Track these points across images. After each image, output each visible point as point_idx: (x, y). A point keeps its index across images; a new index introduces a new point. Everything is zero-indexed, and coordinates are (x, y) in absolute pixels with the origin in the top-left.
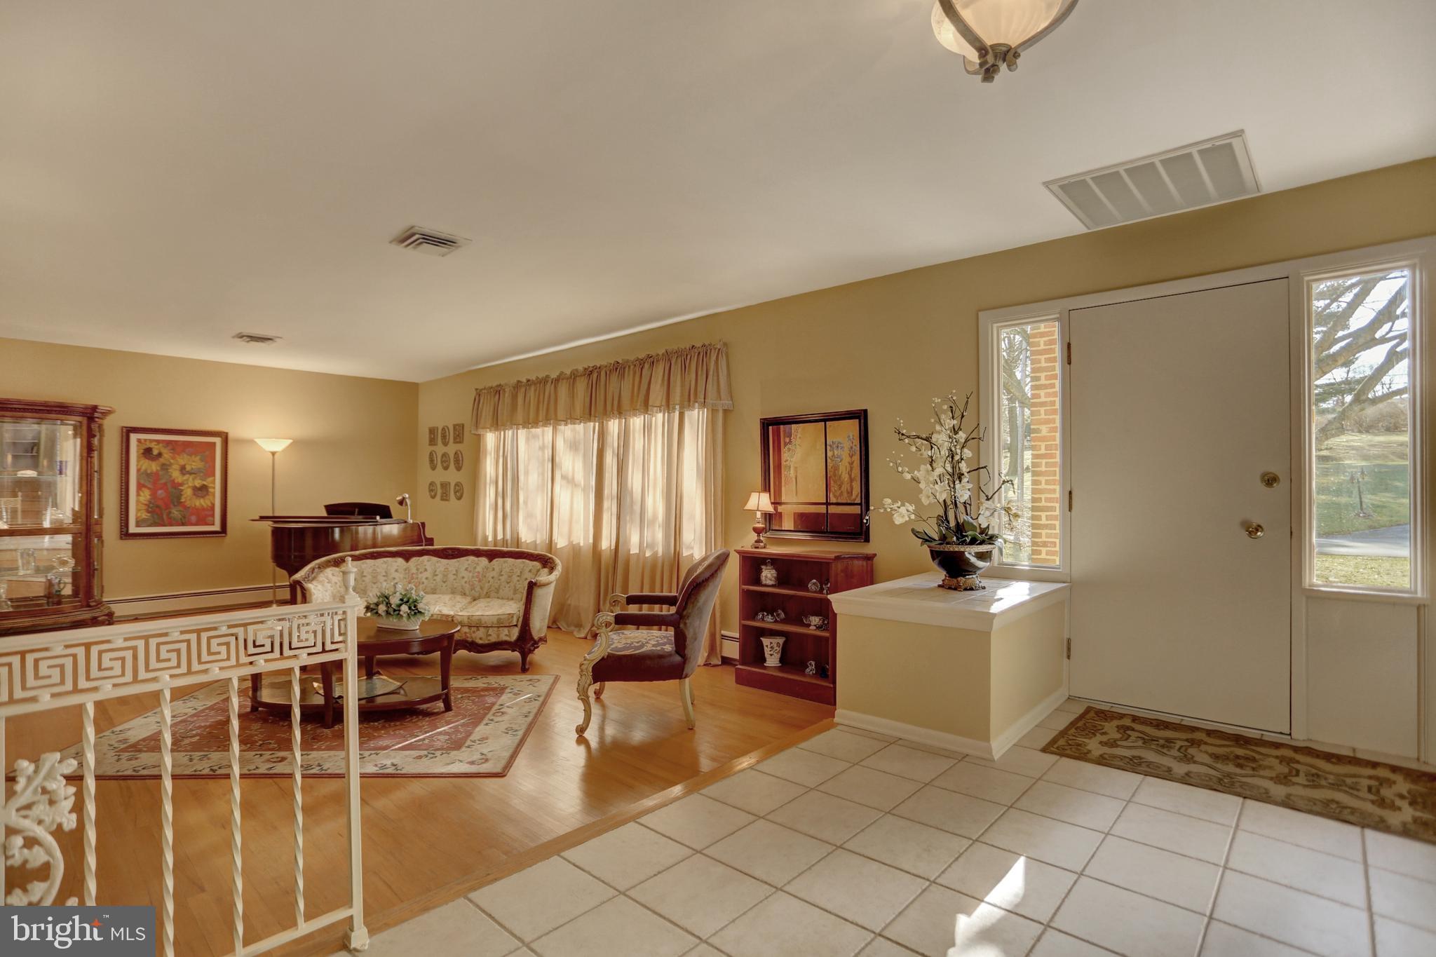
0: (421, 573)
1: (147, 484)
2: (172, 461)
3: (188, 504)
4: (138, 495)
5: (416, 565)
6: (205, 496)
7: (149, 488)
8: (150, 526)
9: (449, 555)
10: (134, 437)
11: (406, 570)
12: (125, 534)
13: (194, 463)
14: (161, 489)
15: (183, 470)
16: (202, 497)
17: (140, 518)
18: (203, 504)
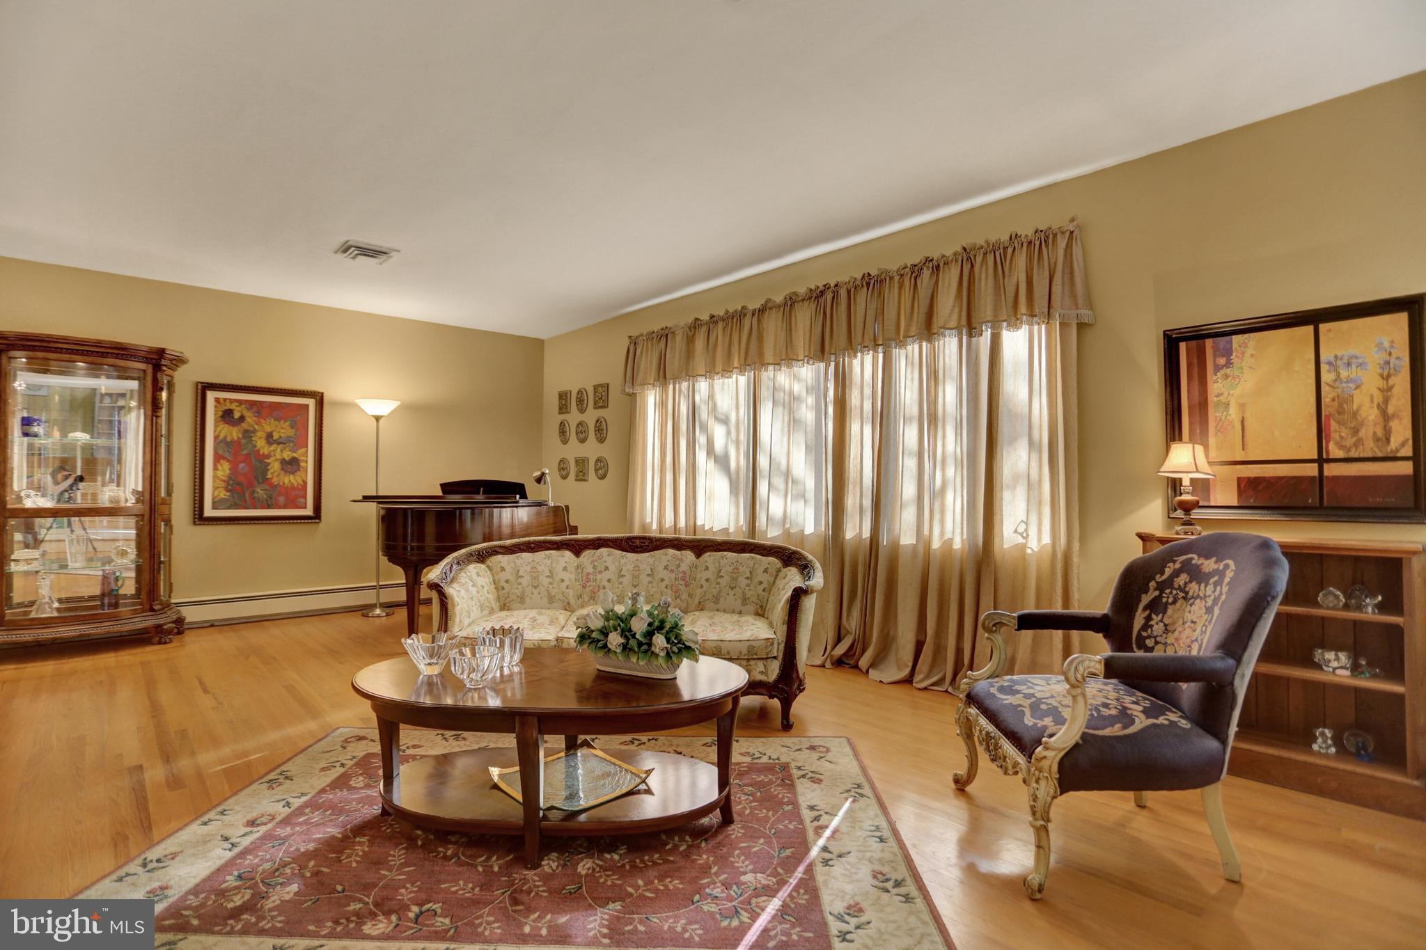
0: (600, 572)
1: (226, 455)
2: (256, 427)
3: (275, 481)
4: (215, 469)
5: (592, 562)
6: (296, 472)
7: (228, 461)
8: (229, 508)
9: (637, 547)
10: (211, 396)
11: (578, 567)
12: (199, 517)
13: (283, 430)
14: (243, 462)
15: (269, 437)
16: (293, 473)
17: (219, 498)
18: (293, 481)
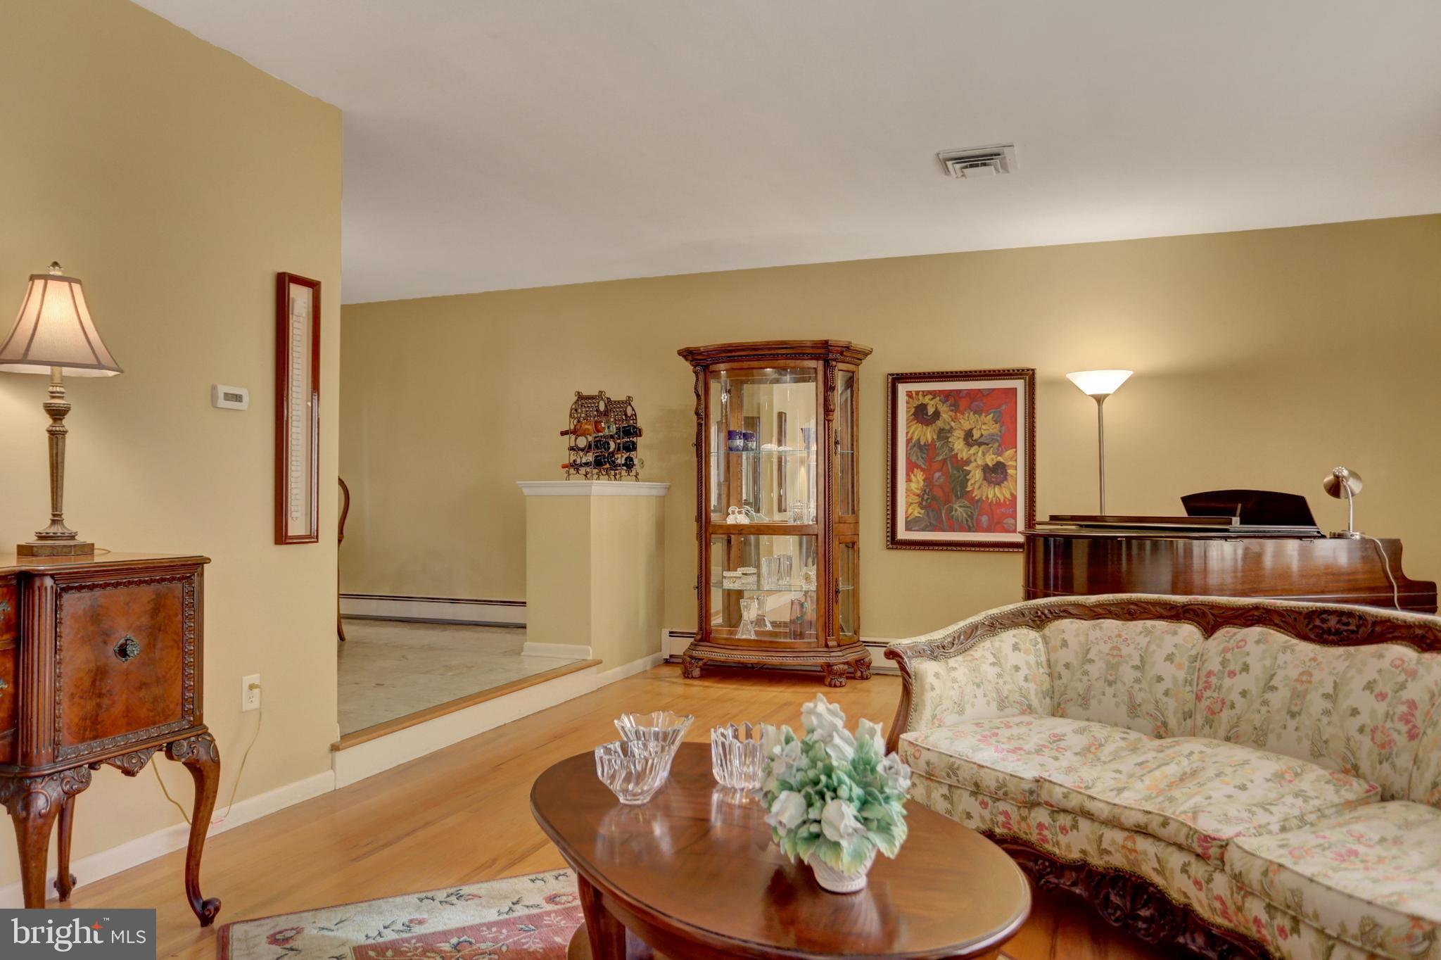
1: (921, 463)
2: (953, 424)
3: (977, 494)
4: (909, 480)
6: (1002, 482)
7: (922, 470)
8: (923, 530)
9: (1329, 631)
10: (902, 389)
12: (894, 543)
13: (985, 425)
14: (938, 471)
15: (968, 434)
16: (999, 484)
17: (912, 517)
18: (998, 494)
